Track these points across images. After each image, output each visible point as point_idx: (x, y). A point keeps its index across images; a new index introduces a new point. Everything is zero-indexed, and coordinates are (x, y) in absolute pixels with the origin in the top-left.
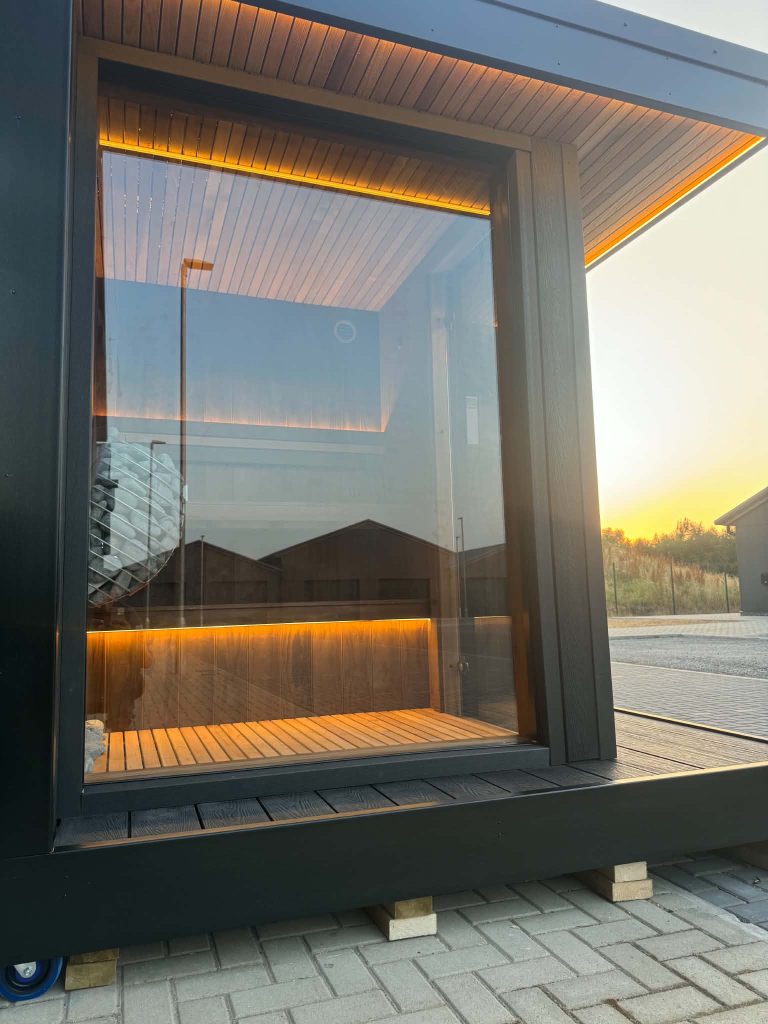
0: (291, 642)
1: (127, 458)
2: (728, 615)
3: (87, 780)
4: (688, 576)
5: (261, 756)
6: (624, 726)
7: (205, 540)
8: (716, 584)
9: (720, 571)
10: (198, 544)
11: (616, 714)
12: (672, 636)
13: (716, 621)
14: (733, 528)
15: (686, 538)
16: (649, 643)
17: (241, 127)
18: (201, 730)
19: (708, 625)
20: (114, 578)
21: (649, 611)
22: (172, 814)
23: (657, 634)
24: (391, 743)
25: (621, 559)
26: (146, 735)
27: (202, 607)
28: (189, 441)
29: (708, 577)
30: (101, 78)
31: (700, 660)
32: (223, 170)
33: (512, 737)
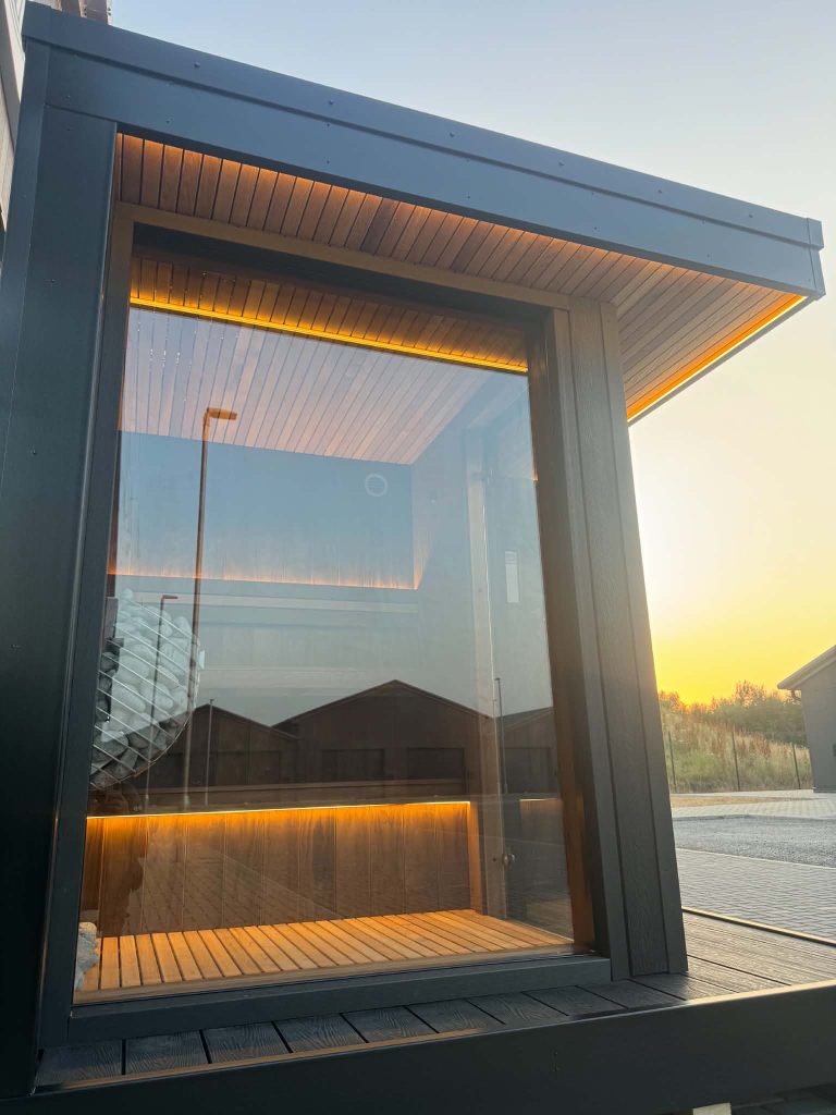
0: (312, 829)
1: (141, 623)
2: (800, 791)
3: (77, 998)
4: (752, 747)
5: (276, 969)
6: (693, 930)
7: (214, 704)
8: (782, 755)
9: (787, 740)
10: (206, 707)
11: (684, 915)
12: (738, 817)
13: (786, 799)
14: (798, 693)
15: (747, 703)
16: (713, 824)
17: (273, 286)
18: (208, 934)
19: (778, 804)
20: (119, 757)
21: (710, 787)
22: (171, 1043)
23: (721, 814)
24: (428, 953)
25: (677, 728)
26: (144, 940)
27: (207, 789)
28: (203, 600)
29: (775, 748)
30: (136, 241)
31: (772, 846)
32: (255, 327)
33: (567, 945)
